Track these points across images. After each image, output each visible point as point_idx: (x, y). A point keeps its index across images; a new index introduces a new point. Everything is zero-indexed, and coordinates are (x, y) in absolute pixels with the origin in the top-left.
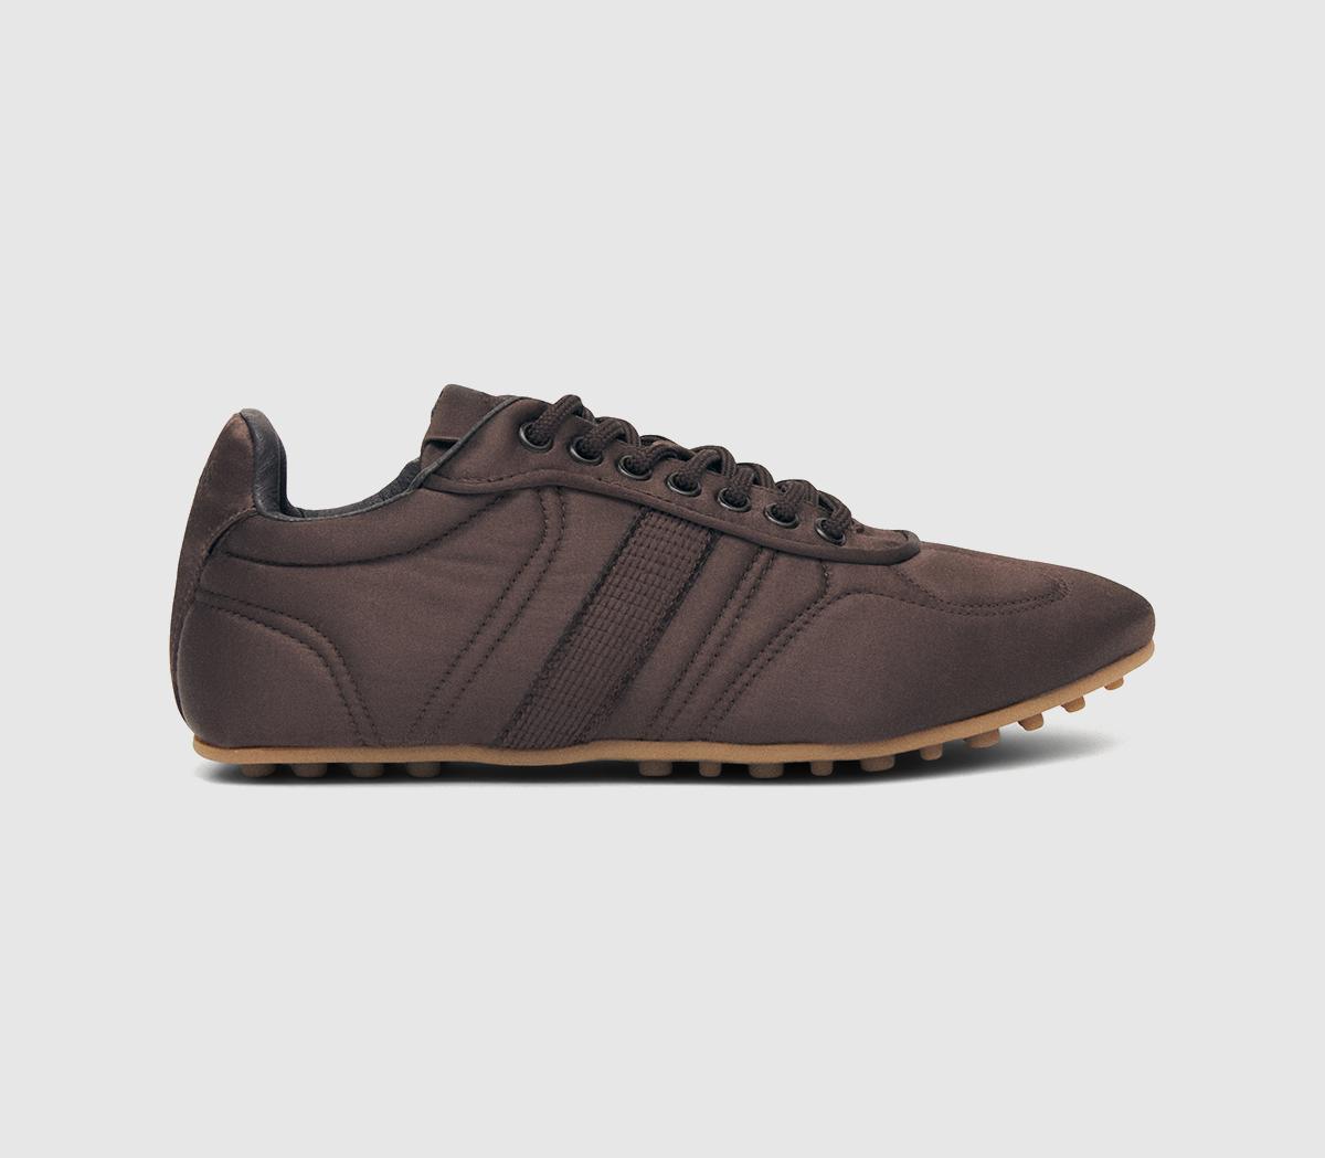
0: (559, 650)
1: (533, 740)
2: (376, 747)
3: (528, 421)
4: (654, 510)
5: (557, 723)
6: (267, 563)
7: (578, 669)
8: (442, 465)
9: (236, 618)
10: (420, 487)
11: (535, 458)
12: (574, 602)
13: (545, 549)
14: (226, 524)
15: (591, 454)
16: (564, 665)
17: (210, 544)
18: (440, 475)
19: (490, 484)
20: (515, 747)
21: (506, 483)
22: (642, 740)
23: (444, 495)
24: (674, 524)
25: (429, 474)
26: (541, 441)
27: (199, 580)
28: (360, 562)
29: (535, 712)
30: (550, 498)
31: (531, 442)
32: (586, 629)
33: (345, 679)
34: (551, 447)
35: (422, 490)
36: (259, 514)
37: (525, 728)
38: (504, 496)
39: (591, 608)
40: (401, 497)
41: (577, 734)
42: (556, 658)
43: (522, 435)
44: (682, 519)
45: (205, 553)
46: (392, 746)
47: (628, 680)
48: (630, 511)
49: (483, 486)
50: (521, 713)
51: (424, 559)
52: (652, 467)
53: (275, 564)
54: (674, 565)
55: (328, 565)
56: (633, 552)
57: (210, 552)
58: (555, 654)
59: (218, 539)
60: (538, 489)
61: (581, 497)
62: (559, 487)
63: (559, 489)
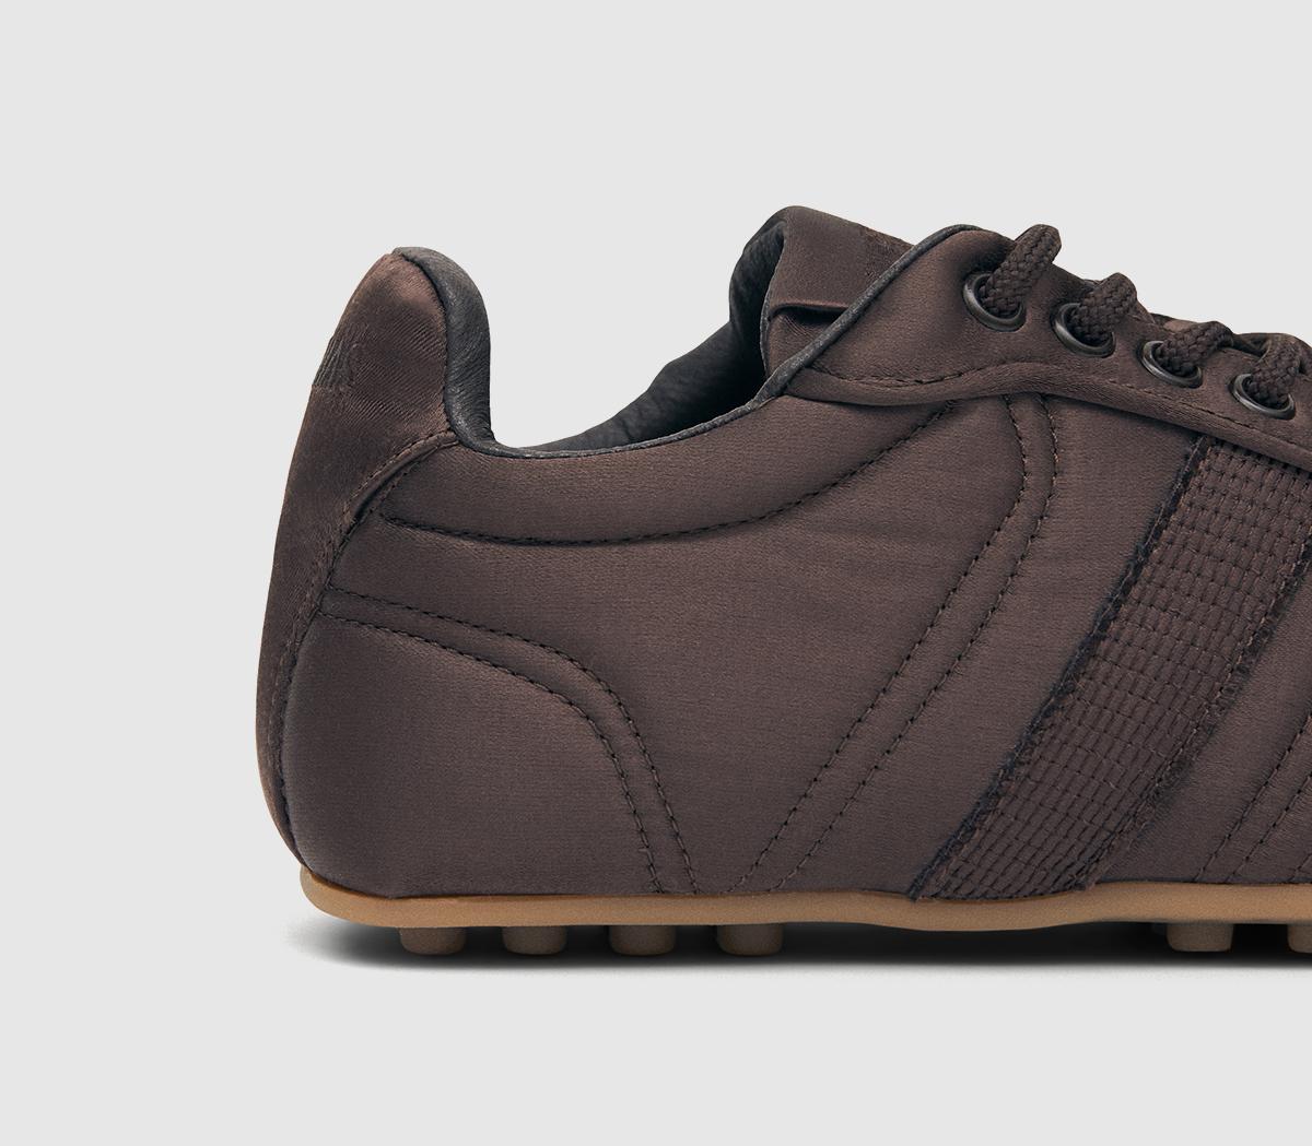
0: (1053, 708)
1: (988, 882)
2: (684, 896)
3: (977, 270)
4: (1222, 443)
5: (1040, 849)
6: (480, 537)
7: (1088, 745)
8: (823, 352)
9: (414, 646)
10: (781, 394)
11: (1000, 340)
12: (1080, 614)
13: (1022, 513)
14: (392, 463)
15: (1096, 336)
16: (1062, 736)
17: (358, 504)
18: (821, 370)
19: (921, 390)
20: (948, 895)
21: (952, 388)
22: (1193, 881)
23: (833, 407)
24: (1259, 470)
25: (800, 370)
26: (1006, 312)
27: (331, 572)
28: (666, 537)
29: (999, 828)
30: (1027, 416)
31: (987, 309)
32: (1104, 667)
33: (635, 763)
34: (1021, 322)
35: (785, 399)
36: (461, 442)
37: (976, 858)
38: (945, 411)
39: (1114, 626)
40: (745, 414)
41: (1073, 870)
42: (1048, 722)
43: (971, 296)
44: (1272, 461)
45: (348, 519)
46: (713, 894)
47: (1180, 765)
48: (1174, 444)
49: (908, 391)
50: (973, 829)
51: (790, 530)
52: (1201, 362)
53: (496, 539)
54: (1265, 546)
55: (605, 542)
56: (1189, 521)
57: (359, 516)
58: (1046, 716)
59: (376, 493)
60: (1007, 399)
61: (1085, 416)
62: (1045, 397)
63: (1046, 399)
